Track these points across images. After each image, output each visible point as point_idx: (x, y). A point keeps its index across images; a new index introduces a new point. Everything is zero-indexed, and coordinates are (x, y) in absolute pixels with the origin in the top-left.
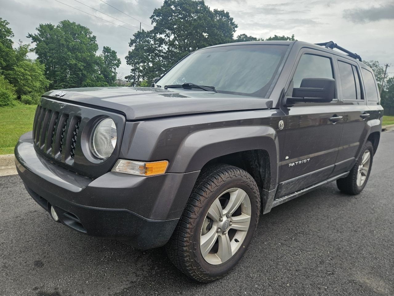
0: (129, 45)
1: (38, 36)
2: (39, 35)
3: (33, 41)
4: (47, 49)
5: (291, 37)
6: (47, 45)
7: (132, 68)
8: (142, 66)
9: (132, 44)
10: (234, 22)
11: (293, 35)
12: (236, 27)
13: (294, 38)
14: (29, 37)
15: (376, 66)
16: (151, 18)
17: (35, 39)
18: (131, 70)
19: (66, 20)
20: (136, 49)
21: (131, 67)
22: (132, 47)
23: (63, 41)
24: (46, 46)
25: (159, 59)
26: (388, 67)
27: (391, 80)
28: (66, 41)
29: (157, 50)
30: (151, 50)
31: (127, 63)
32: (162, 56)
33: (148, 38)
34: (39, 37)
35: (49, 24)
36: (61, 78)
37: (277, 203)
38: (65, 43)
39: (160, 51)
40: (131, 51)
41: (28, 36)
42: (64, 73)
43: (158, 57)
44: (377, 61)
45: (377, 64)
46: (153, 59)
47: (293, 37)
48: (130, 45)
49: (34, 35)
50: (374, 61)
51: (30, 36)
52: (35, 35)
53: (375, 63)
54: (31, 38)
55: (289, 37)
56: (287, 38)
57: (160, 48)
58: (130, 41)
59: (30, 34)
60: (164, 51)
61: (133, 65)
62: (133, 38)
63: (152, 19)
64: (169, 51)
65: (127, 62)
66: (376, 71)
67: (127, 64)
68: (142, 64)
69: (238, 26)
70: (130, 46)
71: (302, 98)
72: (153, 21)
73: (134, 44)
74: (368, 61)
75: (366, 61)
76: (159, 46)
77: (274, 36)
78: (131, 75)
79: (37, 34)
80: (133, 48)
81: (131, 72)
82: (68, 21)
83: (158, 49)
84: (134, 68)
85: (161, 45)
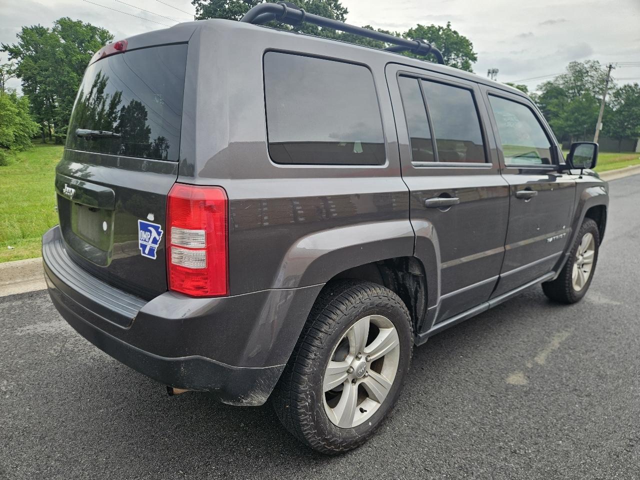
1: (20, 47)
2: (21, 45)
3: (11, 57)
4: (36, 69)
5: (445, 27)
6: (36, 62)
10: (340, 4)
11: (449, 22)
12: (346, 12)
13: (450, 27)
14: (4, 51)
15: (596, 70)
17: (14, 53)
19: (65, 17)
23: (60, 54)
24: (33, 64)
26: (612, 69)
27: (621, 92)
28: (67, 54)
34: (22, 50)
35: (37, 25)
36: (62, 117)
38: (64, 57)
41: (2, 49)
42: (67, 109)
44: (596, 60)
45: (597, 65)
47: (448, 26)
49: (12, 47)
50: (592, 61)
51: (6, 48)
52: (14, 46)
53: (593, 65)
54: (7, 52)
55: (441, 26)
56: (438, 28)
59: (5, 45)
63: (197, 5)
66: (596, 78)
69: (348, 10)
72: (199, 8)
74: (582, 62)
75: (579, 62)
77: (417, 27)
79: (17, 44)
82: (69, 19)
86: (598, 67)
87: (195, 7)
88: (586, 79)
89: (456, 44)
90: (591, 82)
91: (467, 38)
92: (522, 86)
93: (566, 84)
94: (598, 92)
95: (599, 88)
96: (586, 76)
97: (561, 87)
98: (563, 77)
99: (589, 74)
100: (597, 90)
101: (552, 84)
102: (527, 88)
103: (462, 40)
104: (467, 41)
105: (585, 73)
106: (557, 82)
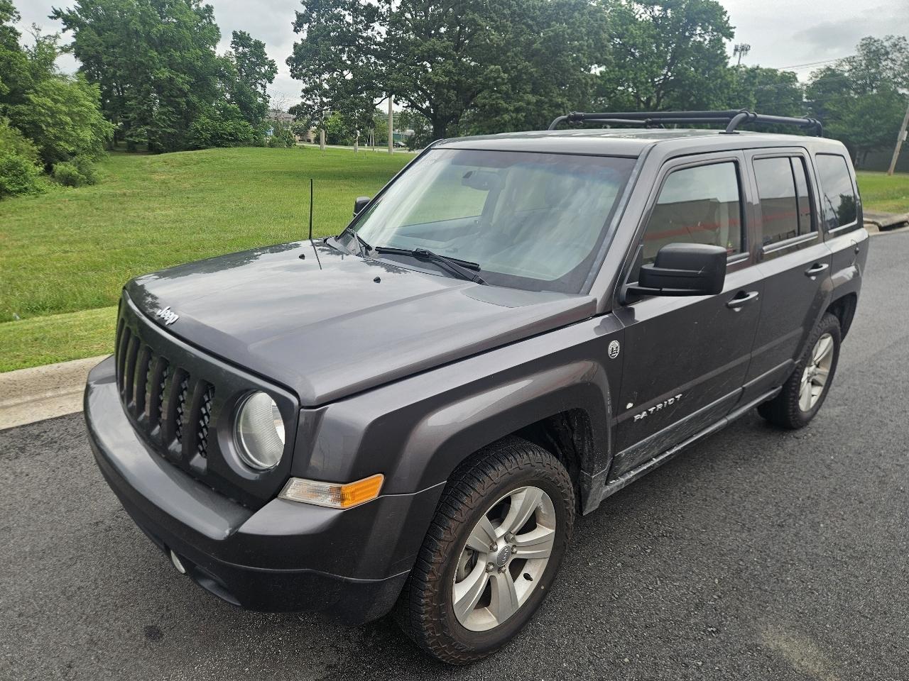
0: (292, 27)
1: (77, 13)
2: (79, 10)
3: (65, 27)
4: (101, 45)
6: (100, 35)
7: (304, 86)
8: (328, 81)
9: (301, 26)
14: (55, 18)
15: (900, 50)
17: (70, 21)
18: (303, 91)
20: (312, 38)
21: (300, 85)
22: (301, 32)
23: (135, 24)
24: (96, 38)
25: (367, 59)
28: (144, 23)
29: (362, 37)
30: (347, 39)
31: (291, 73)
32: (374, 52)
33: (338, 9)
34: (79, 16)
36: (139, 114)
37: (612, 490)
38: (140, 27)
39: (367, 39)
40: (300, 42)
41: (53, 15)
42: (145, 103)
43: (365, 55)
44: (902, 36)
45: (902, 44)
46: (353, 61)
48: (295, 28)
49: (66, 12)
50: (896, 37)
51: (58, 14)
52: (69, 11)
53: (896, 43)
54: (60, 20)
57: (369, 33)
58: (294, 19)
59: (57, 9)
60: (378, 39)
61: (307, 79)
62: (302, 9)
64: (391, 38)
65: (291, 71)
66: (899, 63)
67: (291, 76)
68: (326, 76)
70: (296, 31)
71: (659, 290)
73: (306, 26)
74: (881, 39)
75: (876, 39)
76: (367, 27)
78: (304, 104)
79: (72, 9)
80: (303, 35)
81: (302, 97)
83: (365, 35)
84: (308, 86)
85: (371, 25)
86: (903, 46)
88: (884, 63)
89: (705, 12)
90: (891, 68)
91: (720, 4)
92: (789, 73)
93: (854, 71)
94: (901, 83)
95: (902, 78)
96: (885, 60)
97: (846, 74)
98: (850, 61)
99: (890, 56)
100: (900, 80)
101: (833, 70)
102: (797, 76)
103: (713, 6)
104: (721, 8)
105: (884, 55)
106: (841, 68)
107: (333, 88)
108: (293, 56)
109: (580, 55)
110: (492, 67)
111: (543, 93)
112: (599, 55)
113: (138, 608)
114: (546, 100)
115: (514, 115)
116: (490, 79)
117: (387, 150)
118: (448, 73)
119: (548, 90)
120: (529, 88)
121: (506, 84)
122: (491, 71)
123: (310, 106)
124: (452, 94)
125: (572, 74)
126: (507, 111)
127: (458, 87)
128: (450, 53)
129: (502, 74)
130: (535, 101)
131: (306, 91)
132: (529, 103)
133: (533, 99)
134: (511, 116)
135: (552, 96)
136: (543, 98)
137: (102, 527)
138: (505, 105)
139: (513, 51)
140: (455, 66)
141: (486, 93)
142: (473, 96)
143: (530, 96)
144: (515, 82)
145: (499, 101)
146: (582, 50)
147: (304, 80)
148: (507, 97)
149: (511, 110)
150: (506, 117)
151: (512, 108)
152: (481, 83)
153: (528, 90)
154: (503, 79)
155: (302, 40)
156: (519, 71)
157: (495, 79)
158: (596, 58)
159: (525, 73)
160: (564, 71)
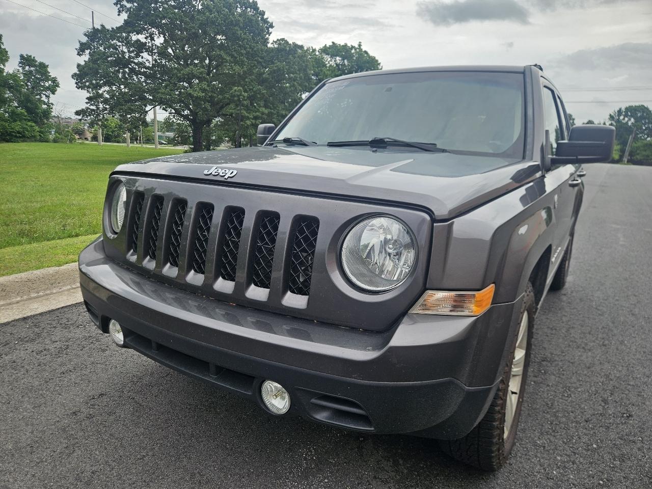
0: (76, 52)
5: (357, 46)
7: (88, 95)
8: (108, 92)
9: (83, 51)
10: (267, 19)
11: (360, 42)
12: (272, 26)
13: (362, 47)
16: (116, 4)
18: (87, 98)
20: (93, 60)
21: (85, 94)
22: (83, 56)
25: (138, 79)
29: (134, 63)
30: (122, 63)
31: (76, 85)
32: (144, 74)
33: (114, 41)
39: (139, 64)
40: (83, 63)
47: (360, 45)
48: (79, 52)
55: (354, 45)
56: (351, 47)
57: (140, 59)
58: (78, 46)
60: (147, 64)
61: (90, 90)
62: (85, 39)
63: (119, 6)
64: (156, 64)
65: (76, 83)
67: (76, 87)
68: (107, 88)
69: (274, 25)
70: (79, 54)
71: (575, 158)
72: (121, 9)
73: (87, 52)
76: (137, 56)
77: (331, 44)
78: (88, 108)
80: (86, 57)
81: (86, 103)
83: (136, 61)
84: (92, 95)
85: (141, 54)
87: (117, 8)
89: (368, 62)
91: (377, 58)
103: (373, 59)
104: (377, 61)
107: (112, 97)
108: (78, 72)
109: (295, 83)
110: (236, 88)
111: (272, 108)
112: (307, 84)
113: (170, 480)
114: (275, 112)
115: (254, 121)
116: (234, 96)
117: (154, 147)
118: (204, 90)
119: (275, 106)
120: (262, 103)
121: (246, 100)
122: (235, 90)
123: (93, 110)
124: (208, 105)
125: (290, 96)
126: (248, 118)
127: (211, 100)
128: (204, 77)
129: (243, 93)
130: (267, 112)
131: (90, 99)
132: (263, 113)
133: (266, 111)
134: (252, 122)
135: (278, 110)
136: (273, 111)
137: (81, 416)
138: (247, 114)
139: (249, 78)
140: (208, 86)
141: (232, 106)
142: (222, 107)
143: (264, 109)
144: (252, 99)
145: (242, 111)
146: (297, 80)
147: (88, 91)
148: (248, 109)
149: (251, 118)
150: (248, 122)
151: (252, 117)
152: (228, 98)
153: (262, 105)
154: (244, 97)
155: (85, 61)
156: (254, 92)
157: (238, 96)
158: (306, 86)
159: (259, 93)
160: (286, 94)
